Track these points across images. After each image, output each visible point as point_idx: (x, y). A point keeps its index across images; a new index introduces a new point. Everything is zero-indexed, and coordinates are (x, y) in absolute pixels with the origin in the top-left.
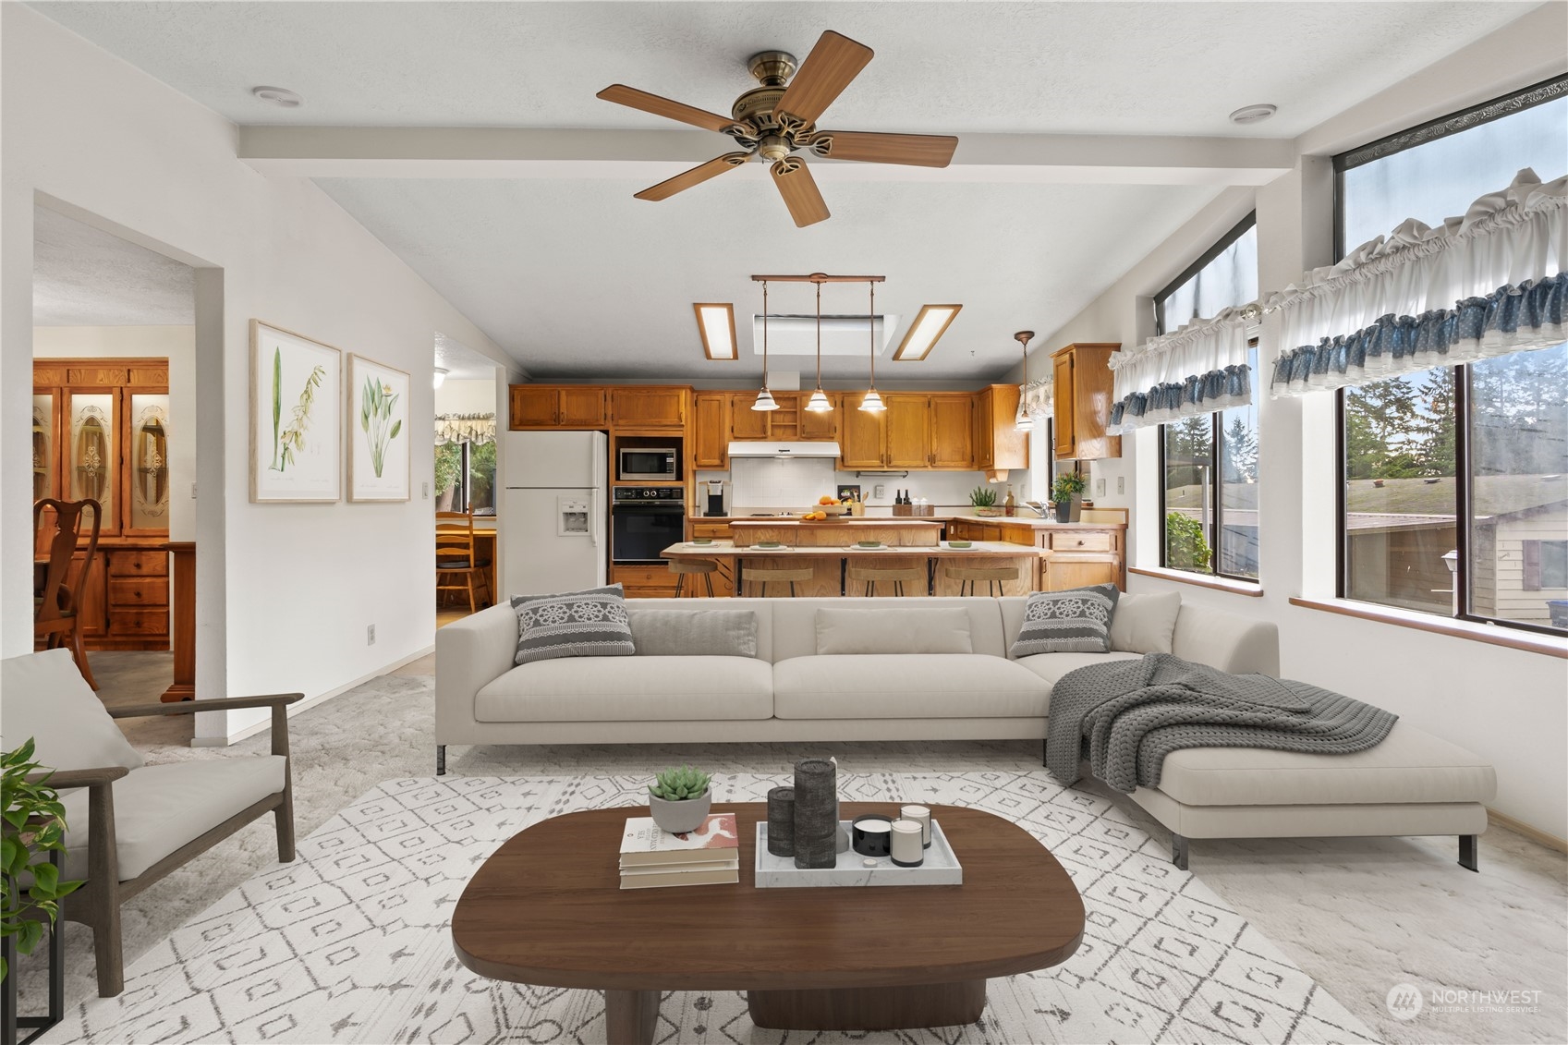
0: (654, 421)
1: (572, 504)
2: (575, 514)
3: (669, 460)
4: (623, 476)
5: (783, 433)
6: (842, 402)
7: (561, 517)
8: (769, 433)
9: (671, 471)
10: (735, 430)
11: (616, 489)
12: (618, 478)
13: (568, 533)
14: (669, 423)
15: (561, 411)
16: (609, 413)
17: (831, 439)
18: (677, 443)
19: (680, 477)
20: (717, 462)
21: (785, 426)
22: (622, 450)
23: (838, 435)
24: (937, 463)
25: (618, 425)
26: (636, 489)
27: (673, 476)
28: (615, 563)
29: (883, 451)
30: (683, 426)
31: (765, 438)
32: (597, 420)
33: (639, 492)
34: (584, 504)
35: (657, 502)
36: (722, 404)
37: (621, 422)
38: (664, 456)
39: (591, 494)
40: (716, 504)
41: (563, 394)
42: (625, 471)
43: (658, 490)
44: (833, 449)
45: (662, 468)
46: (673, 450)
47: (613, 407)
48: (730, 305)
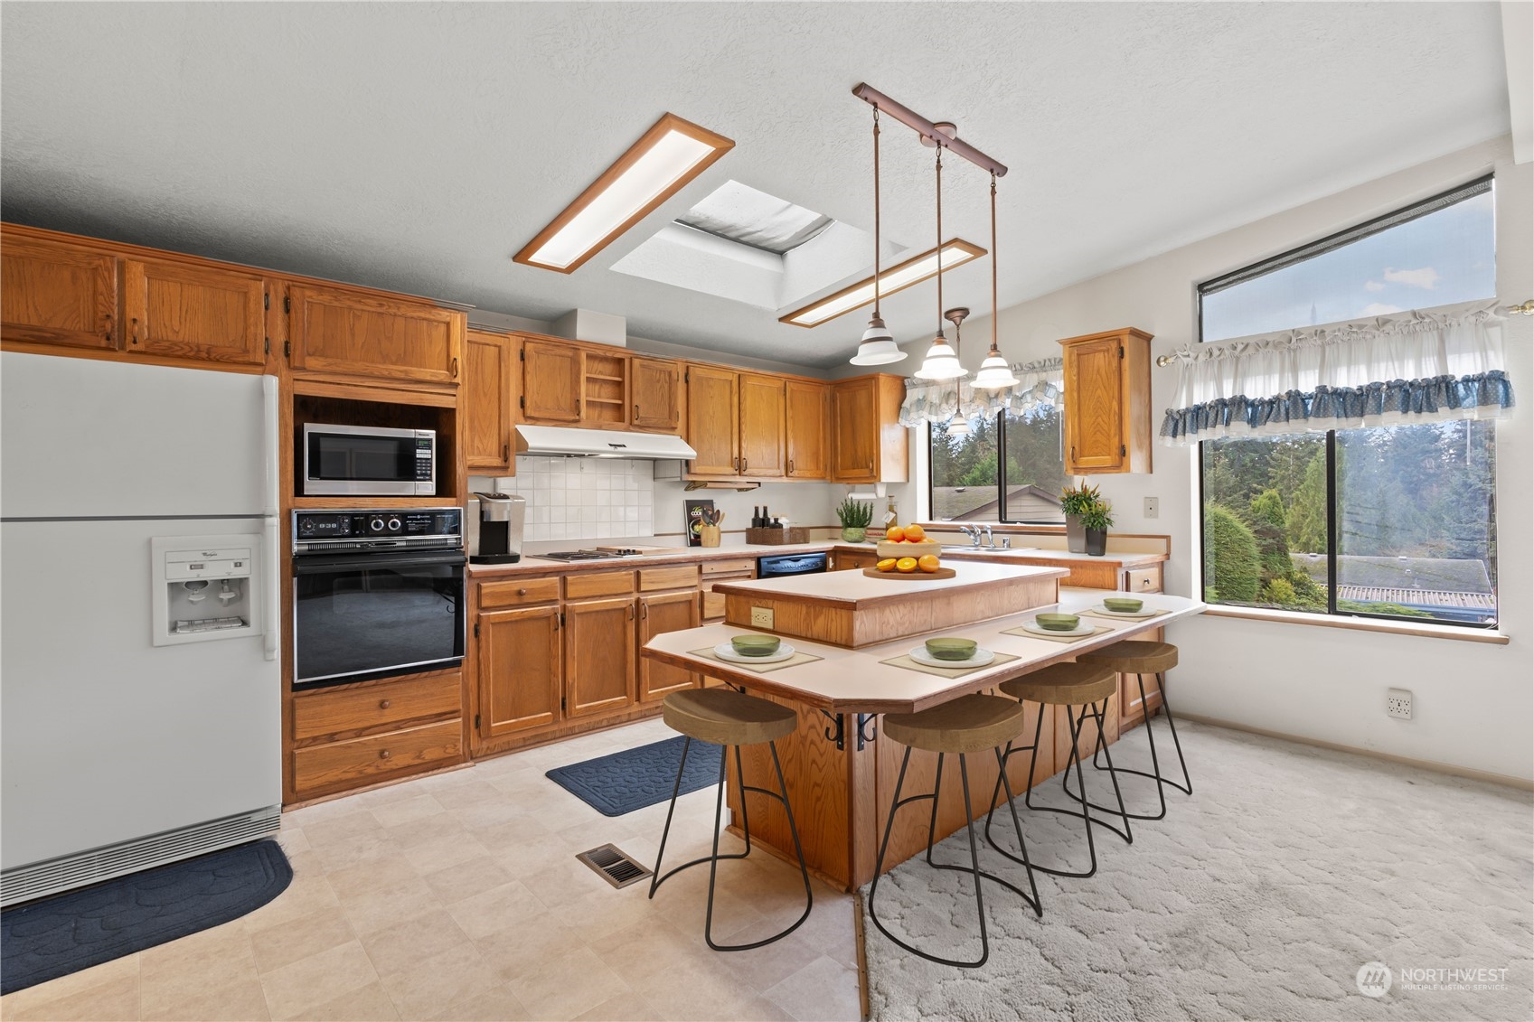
0: (397, 370)
1: (199, 558)
2: (205, 583)
3: (421, 454)
4: (311, 486)
5: (600, 416)
6: (687, 375)
7: (162, 594)
8: (583, 414)
9: (427, 477)
10: (528, 403)
11: (300, 517)
12: (299, 491)
13: (184, 635)
14: (428, 378)
15: (131, 314)
16: (279, 338)
17: (671, 429)
18: (439, 419)
19: (446, 487)
20: (497, 462)
21: (602, 405)
22: (310, 428)
23: (681, 424)
25: (303, 369)
26: (352, 516)
27: (429, 487)
29: (736, 454)
30: (456, 385)
31: (577, 421)
32: (246, 351)
33: (359, 523)
34: (238, 556)
35: (400, 542)
36: (504, 354)
37: (312, 362)
38: (412, 444)
39: (263, 526)
40: (496, 539)
41: (137, 270)
42: (315, 473)
43: (404, 516)
44: (673, 447)
45: (405, 467)
46: (431, 434)
47: (289, 326)
48: (733, 144)
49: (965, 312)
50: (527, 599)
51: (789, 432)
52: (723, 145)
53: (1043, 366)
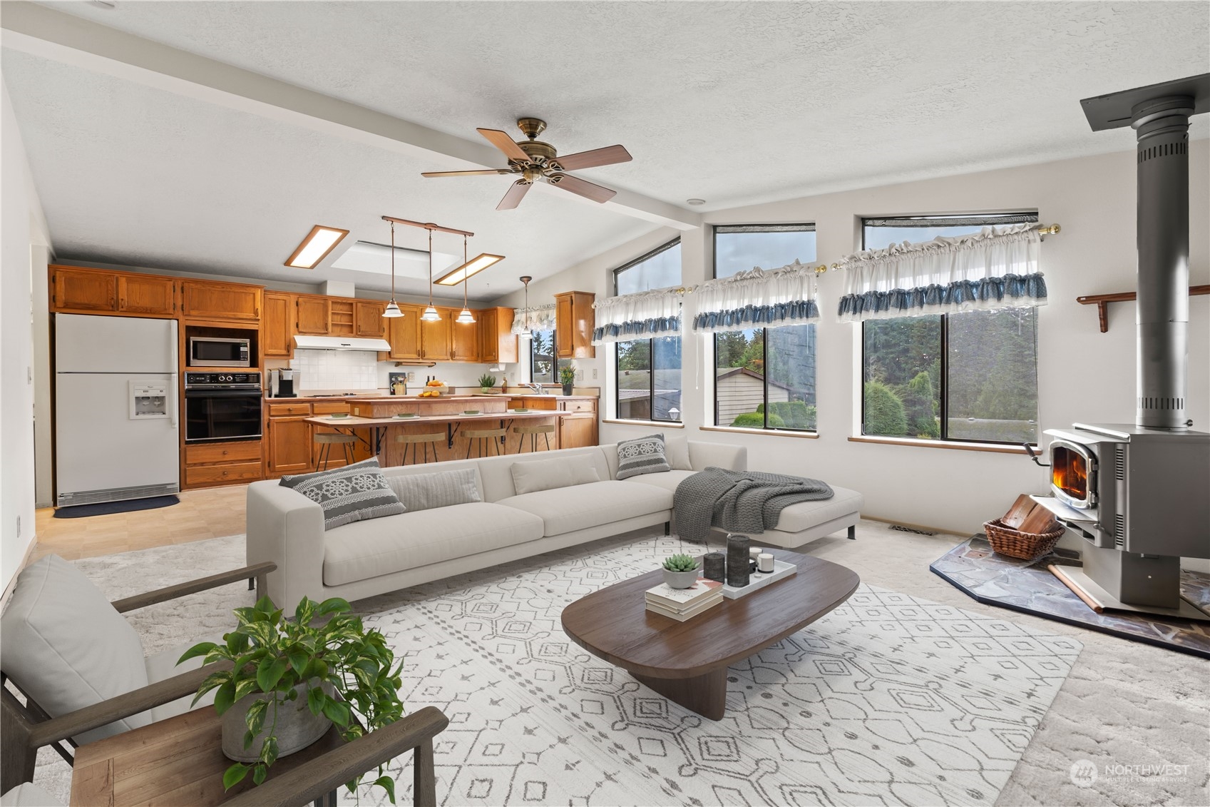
0: (231, 314)
1: (146, 388)
2: (149, 398)
3: (242, 349)
4: (194, 362)
5: (340, 331)
7: (133, 402)
8: (330, 330)
9: (245, 359)
10: (300, 326)
11: (188, 375)
12: (188, 364)
13: (141, 416)
14: (245, 317)
15: (120, 297)
16: (179, 303)
17: (381, 337)
18: (252, 335)
19: (254, 363)
20: (284, 352)
21: (342, 325)
22: (193, 339)
23: (386, 334)
24: (456, 358)
25: (189, 315)
26: (211, 374)
27: (247, 363)
28: (187, 443)
29: (419, 348)
30: (258, 320)
31: (327, 333)
32: (166, 309)
33: (214, 378)
34: (162, 388)
35: (233, 386)
36: (288, 304)
37: (193, 313)
38: (237, 346)
39: (171, 377)
40: (286, 387)
41: (123, 281)
42: (195, 357)
43: (234, 375)
44: (383, 345)
45: (235, 354)
46: (248, 341)
47: (183, 298)
48: (349, 231)
49: (529, 278)
50: (293, 413)
51: (453, 337)
52: (345, 232)
53: (548, 307)
